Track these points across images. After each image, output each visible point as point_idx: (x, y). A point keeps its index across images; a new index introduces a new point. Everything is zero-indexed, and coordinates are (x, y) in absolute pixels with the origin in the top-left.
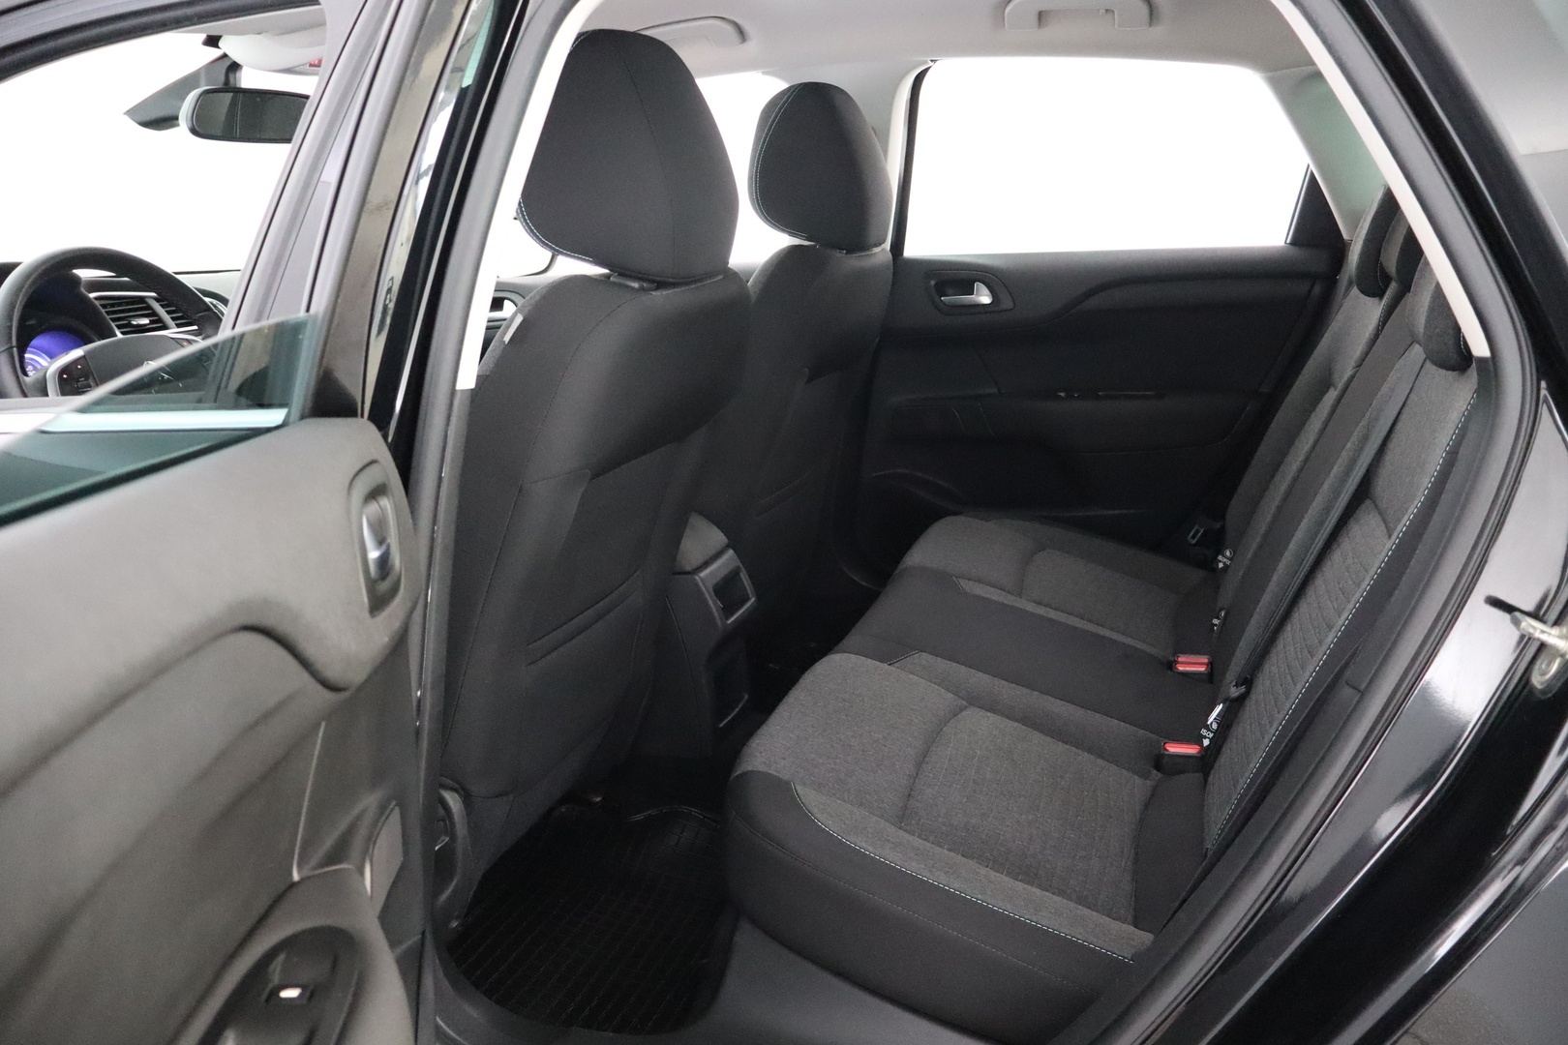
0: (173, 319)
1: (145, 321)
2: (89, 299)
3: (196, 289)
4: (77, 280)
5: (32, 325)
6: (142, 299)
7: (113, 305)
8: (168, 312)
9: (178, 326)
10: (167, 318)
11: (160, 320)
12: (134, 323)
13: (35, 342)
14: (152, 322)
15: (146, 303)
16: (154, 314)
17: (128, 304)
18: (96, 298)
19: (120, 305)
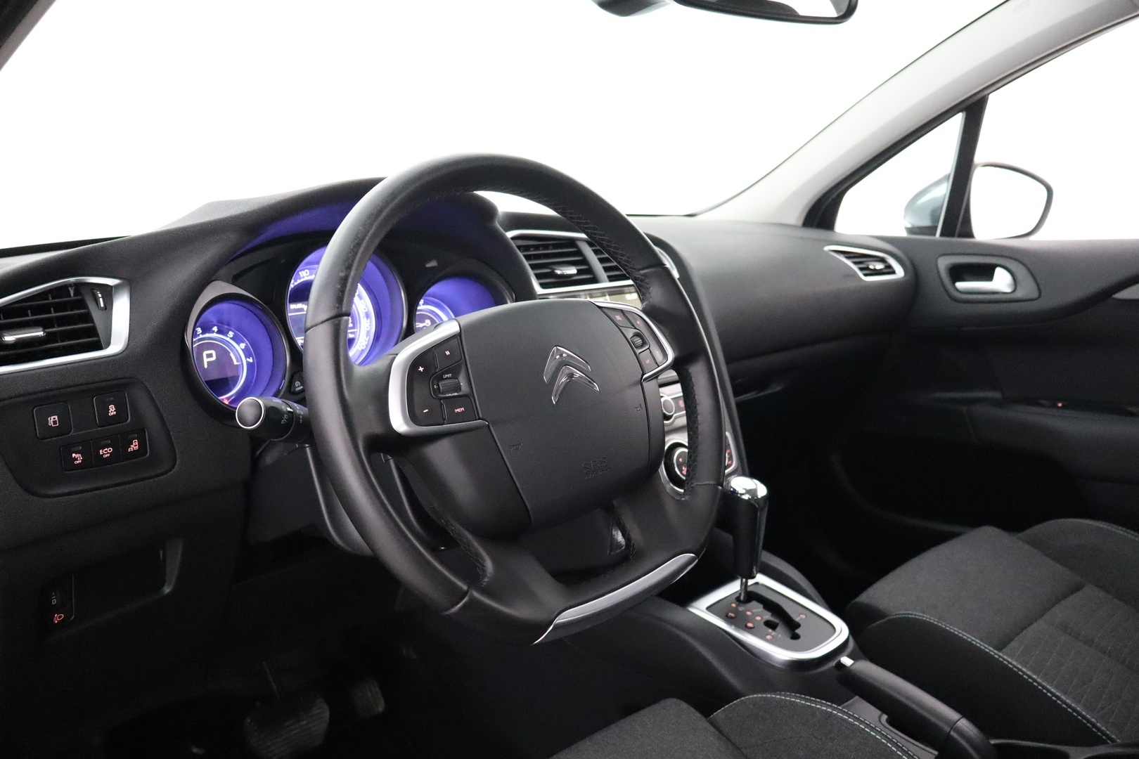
0: (606, 269)
1: (572, 271)
2: (503, 238)
3: (647, 235)
4: (488, 211)
5: (432, 268)
6: (572, 242)
7: (537, 247)
8: (601, 261)
9: (611, 279)
10: (598, 267)
11: (590, 270)
12: (559, 272)
13: (432, 290)
14: (580, 272)
15: (576, 246)
16: (585, 261)
17: (555, 247)
18: (513, 238)
19: (546, 247)
